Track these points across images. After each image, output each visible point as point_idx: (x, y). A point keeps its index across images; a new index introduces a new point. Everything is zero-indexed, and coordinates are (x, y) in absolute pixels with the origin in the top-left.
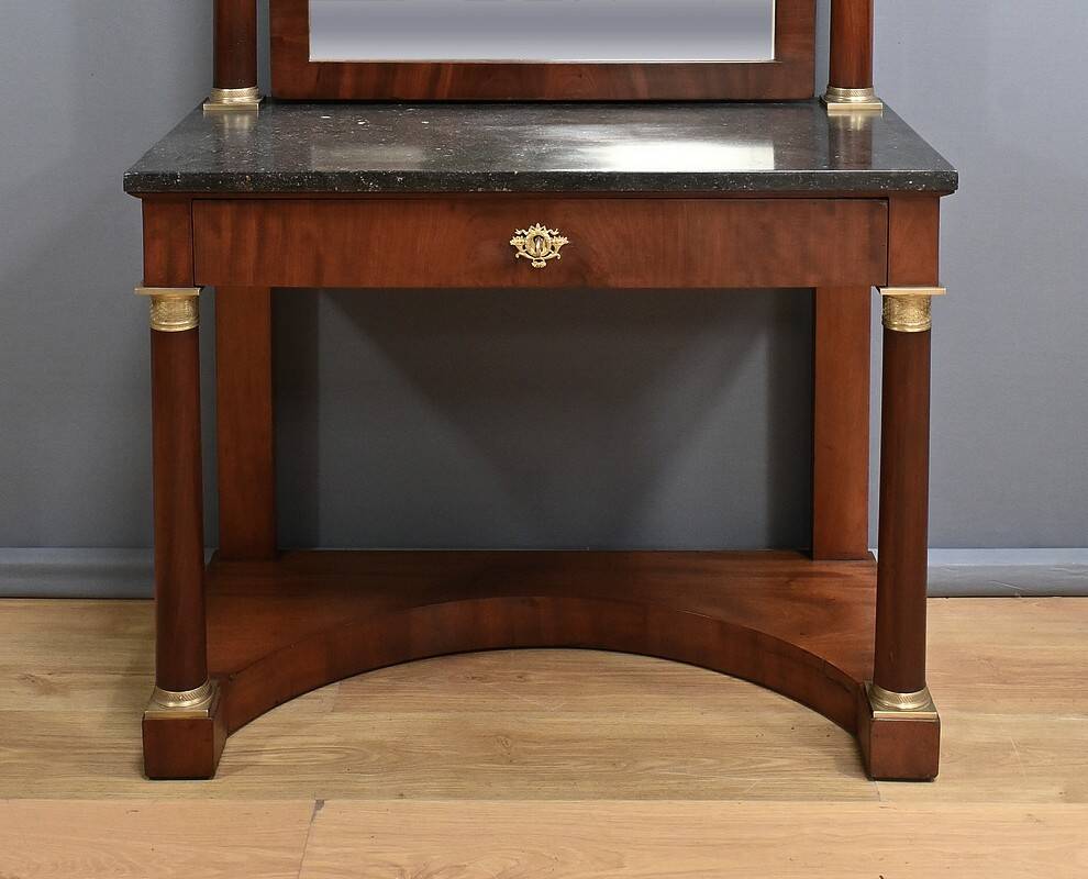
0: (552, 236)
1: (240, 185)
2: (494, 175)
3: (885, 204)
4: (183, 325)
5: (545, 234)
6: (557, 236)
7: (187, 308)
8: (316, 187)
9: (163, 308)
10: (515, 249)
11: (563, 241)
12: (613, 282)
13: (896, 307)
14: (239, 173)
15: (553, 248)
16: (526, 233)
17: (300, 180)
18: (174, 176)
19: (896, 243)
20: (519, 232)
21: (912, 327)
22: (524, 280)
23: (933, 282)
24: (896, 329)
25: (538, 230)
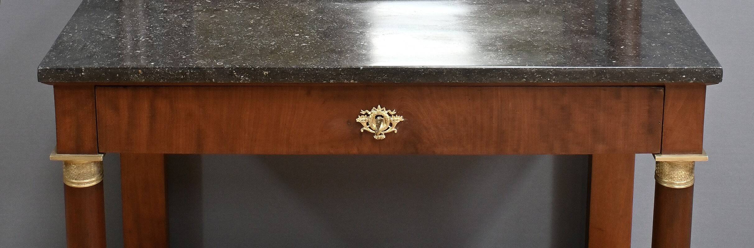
0: (390, 115)
1: (134, 78)
2: (344, 70)
3: (662, 90)
4: (90, 182)
5: (385, 113)
6: (395, 115)
7: (94, 169)
8: (197, 79)
9: (74, 170)
10: (360, 125)
11: (400, 119)
12: (439, 151)
13: (667, 169)
14: (133, 68)
15: (391, 125)
16: (369, 113)
17: (183, 73)
18: (79, 70)
19: (670, 120)
20: (363, 112)
21: (679, 185)
22: (366, 149)
23: (698, 150)
24: (665, 185)
25: (379, 110)
